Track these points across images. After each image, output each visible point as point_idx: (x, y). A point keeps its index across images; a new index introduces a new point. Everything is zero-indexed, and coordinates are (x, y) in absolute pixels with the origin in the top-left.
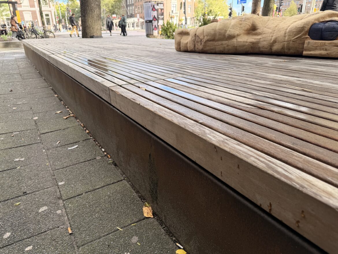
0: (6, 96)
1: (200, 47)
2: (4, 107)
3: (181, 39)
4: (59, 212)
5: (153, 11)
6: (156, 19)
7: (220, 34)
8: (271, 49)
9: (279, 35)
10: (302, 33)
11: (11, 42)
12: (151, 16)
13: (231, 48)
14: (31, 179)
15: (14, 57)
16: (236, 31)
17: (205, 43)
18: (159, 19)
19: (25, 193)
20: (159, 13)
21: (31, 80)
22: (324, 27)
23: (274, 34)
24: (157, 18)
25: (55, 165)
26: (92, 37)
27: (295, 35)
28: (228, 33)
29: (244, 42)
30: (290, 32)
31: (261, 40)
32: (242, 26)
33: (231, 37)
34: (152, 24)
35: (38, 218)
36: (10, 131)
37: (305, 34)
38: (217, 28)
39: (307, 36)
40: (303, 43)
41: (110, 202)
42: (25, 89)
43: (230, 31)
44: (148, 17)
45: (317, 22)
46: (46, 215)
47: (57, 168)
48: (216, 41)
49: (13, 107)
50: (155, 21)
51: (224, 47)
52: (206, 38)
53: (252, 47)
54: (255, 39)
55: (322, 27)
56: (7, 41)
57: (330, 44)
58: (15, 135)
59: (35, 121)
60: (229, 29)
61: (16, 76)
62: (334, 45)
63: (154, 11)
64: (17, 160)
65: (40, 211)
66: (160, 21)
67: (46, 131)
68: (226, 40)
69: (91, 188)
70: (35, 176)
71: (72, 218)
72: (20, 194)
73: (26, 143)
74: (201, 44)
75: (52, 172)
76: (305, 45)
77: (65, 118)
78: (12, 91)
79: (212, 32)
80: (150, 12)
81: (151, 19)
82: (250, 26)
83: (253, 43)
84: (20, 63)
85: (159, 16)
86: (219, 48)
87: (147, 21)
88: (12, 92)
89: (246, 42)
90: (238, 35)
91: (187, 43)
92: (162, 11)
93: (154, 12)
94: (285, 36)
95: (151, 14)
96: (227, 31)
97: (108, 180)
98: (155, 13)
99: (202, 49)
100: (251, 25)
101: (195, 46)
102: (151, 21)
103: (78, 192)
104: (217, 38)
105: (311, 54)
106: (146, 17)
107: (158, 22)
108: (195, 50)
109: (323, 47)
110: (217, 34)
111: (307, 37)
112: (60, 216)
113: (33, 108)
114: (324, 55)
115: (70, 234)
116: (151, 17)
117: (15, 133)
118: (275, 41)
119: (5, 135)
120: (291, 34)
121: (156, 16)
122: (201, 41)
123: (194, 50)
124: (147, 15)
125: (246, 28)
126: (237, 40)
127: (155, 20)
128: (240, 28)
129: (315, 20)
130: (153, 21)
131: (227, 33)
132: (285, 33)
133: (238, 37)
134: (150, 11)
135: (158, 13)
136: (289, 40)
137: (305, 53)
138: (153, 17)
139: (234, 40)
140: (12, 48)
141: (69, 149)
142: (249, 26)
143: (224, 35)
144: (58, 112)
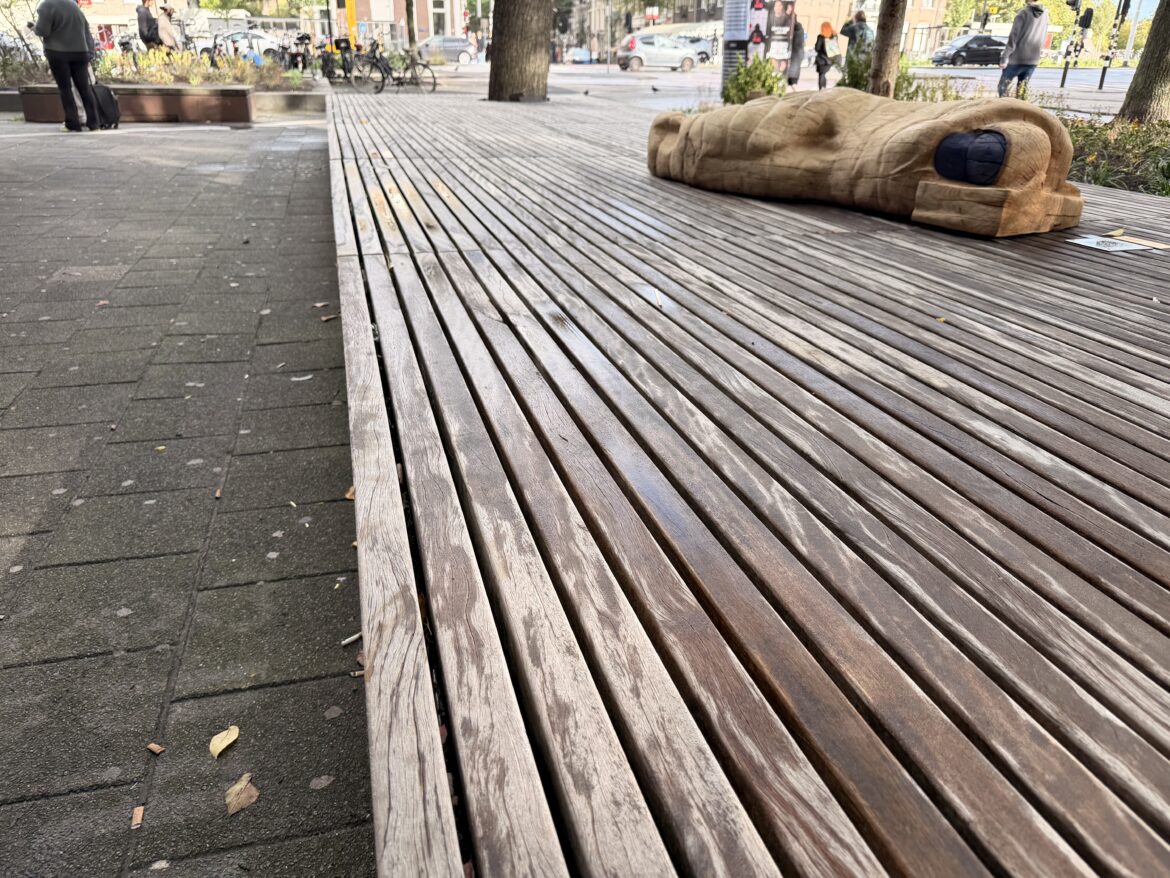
0: (230, 253)
1: (691, 170)
2: (214, 280)
3: (659, 142)
4: (217, 470)
5: (753, 10)
6: (763, 39)
7: (735, 140)
8: (851, 193)
9: (870, 158)
10: (914, 159)
11: (308, 93)
12: (745, 25)
13: (756, 181)
14: (199, 418)
15: (299, 143)
16: (772, 135)
17: (701, 160)
18: (773, 37)
19: (179, 436)
20: (777, 15)
21: (306, 217)
22: (971, 147)
23: (863, 153)
24: (764, 33)
25: (251, 403)
26: (515, 98)
27: (899, 162)
28: (752, 139)
29: (790, 167)
30: (888, 152)
31: (836, 165)
32: (794, 121)
33: (761, 151)
34: (746, 54)
35: (182, 471)
36: (203, 331)
37: (922, 162)
38: (731, 124)
39: (930, 168)
40: (915, 188)
41: (306, 470)
42: (280, 241)
43: (757, 134)
44: (737, 30)
45: (960, 130)
46: (196, 470)
47: (253, 407)
48: (725, 160)
49: (232, 281)
50: (756, 46)
51: (742, 178)
52: (705, 148)
53: (811, 183)
54: (822, 161)
55: (966, 145)
56: (299, 89)
57: (971, 194)
58: (208, 340)
59: (262, 318)
60: (758, 130)
61: (277, 204)
62: (978, 199)
63: (758, 9)
64: (191, 384)
65: (189, 463)
66: (774, 45)
67: (271, 340)
68: (747, 158)
69: (289, 447)
70: (208, 414)
71: (232, 479)
72: (171, 436)
73: (222, 357)
74: (694, 163)
75: (240, 413)
76: (919, 193)
77: (324, 318)
78: (247, 242)
79: (718, 135)
80: (743, 14)
81: (745, 36)
82: (818, 124)
83: (814, 172)
84: (303, 166)
85: (774, 29)
86: (731, 180)
87: (730, 42)
88: (248, 246)
89: (797, 168)
90: (778, 148)
91: (669, 156)
92: (785, 8)
93: (758, 12)
94: (879, 163)
95: (745, 21)
96: (751, 133)
97: (326, 440)
98: (761, 16)
99: (695, 177)
100: (820, 119)
101: (682, 167)
102: (742, 45)
103: (265, 447)
104: (727, 149)
105: (928, 218)
106: (730, 30)
107: (767, 50)
108: (682, 176)
109: (955, 203)
110: (729, 140)
111: (926, 173)
112: (216, 475)
113: (272, 290)
114: (955, 224)
115: (217, 498)
116: (744, 30)
117: (208, 336)
118: (859, 174)
119: (190, 338)
120: (891, 159)
121: (763, 29)
122: (694, 154)
123: (679, 176)
124: (733, 23)
125: (804, 129)
126: (772, 160)
127: (759, 40)
128: (787, 126)
129: (956, 124)
130: (751, 45)
131: (750, 140)
132: (880, 155)
133: (778, 152)
134: (743, 10)
135: (772, 16)
136: (886, 173)
137: (917, 213)
138: (753, 29)
139: (766, 161)
140: (308, 113)
141: (294, 379)
142: (813, 124)
143: (743, 144)
144: (319, 305)
